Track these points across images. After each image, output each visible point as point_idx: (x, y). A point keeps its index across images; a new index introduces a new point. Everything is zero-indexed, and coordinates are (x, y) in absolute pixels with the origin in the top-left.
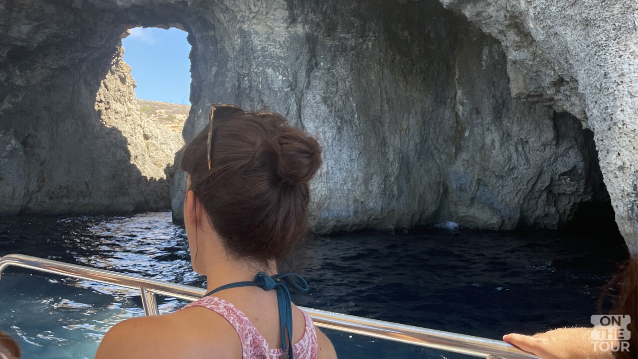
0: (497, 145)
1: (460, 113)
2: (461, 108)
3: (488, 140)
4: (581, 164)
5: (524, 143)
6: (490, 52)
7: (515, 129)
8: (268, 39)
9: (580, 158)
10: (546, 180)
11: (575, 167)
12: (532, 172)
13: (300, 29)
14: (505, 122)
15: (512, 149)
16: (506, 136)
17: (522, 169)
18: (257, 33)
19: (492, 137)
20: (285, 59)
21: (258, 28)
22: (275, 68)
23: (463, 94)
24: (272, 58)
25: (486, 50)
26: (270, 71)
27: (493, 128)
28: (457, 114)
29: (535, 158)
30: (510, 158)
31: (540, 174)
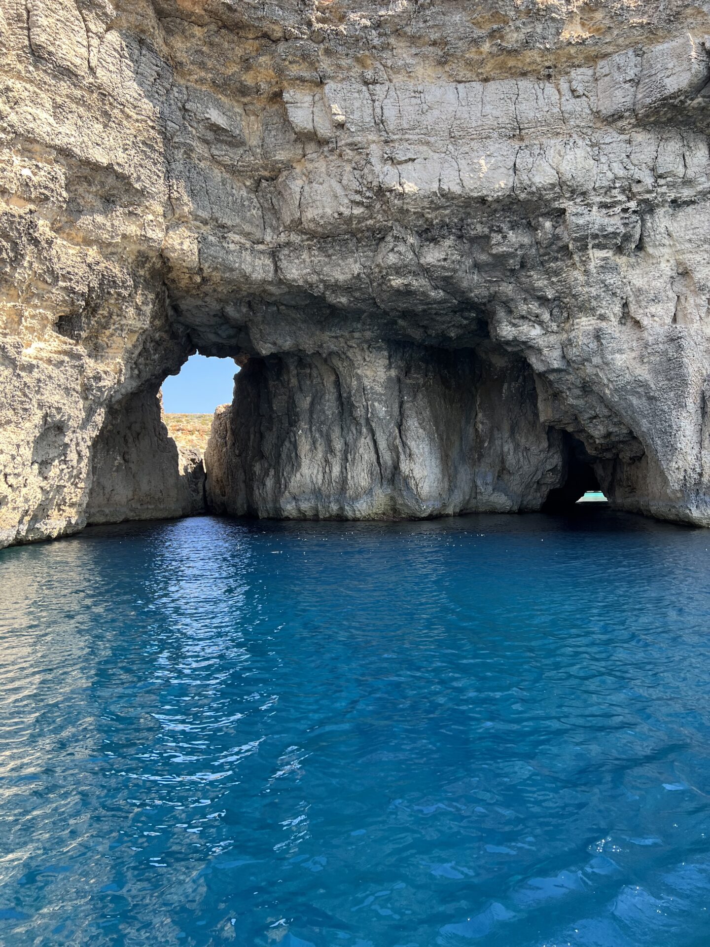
0: (511, 452)
1: (480, 430)
2: (481, 426)
3: (506, 449)
4: (560, 464)
5: (527, 449)
6: (509, 388)
7: (523, 440)
8: (374, 380)
9: (560, 460)
10: (539, 476)
11: (556, 466)
12: (533, 469)
13: (393, 373)
14: (517, 437)
15: (520, 454)
16: (517, 446)
17: (526, 468)
18: (367, 376)
19: (508, 447)
20: (384, 395)
21: (368, 373)
22: (380, 402)
23: (483, 416)
24: (377, 394)
25: (506, 386)
26: (376, 404)
27: (509, 440)
28: (476, 430)
29: (534, 460)
30: (519, 460)
31: (537, 470)
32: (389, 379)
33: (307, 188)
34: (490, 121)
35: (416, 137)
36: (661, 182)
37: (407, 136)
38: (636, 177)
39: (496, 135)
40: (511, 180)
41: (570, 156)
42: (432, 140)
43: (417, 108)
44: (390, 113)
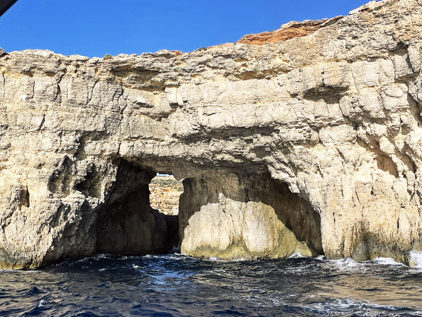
1: (302, 213)
2: (302, 211)
13: (243, 187)
32: (241, 190)
33: (177, 122)
34: (246, 97)
35: (216, 104)
36: (318, 119)
37: (212, 104)
38: (307, 117)
39: (247, 102)
40: (254, 120)
41: (277, 110)
42: (222, 105)
43: (216, 93)
44: (205, 96)
